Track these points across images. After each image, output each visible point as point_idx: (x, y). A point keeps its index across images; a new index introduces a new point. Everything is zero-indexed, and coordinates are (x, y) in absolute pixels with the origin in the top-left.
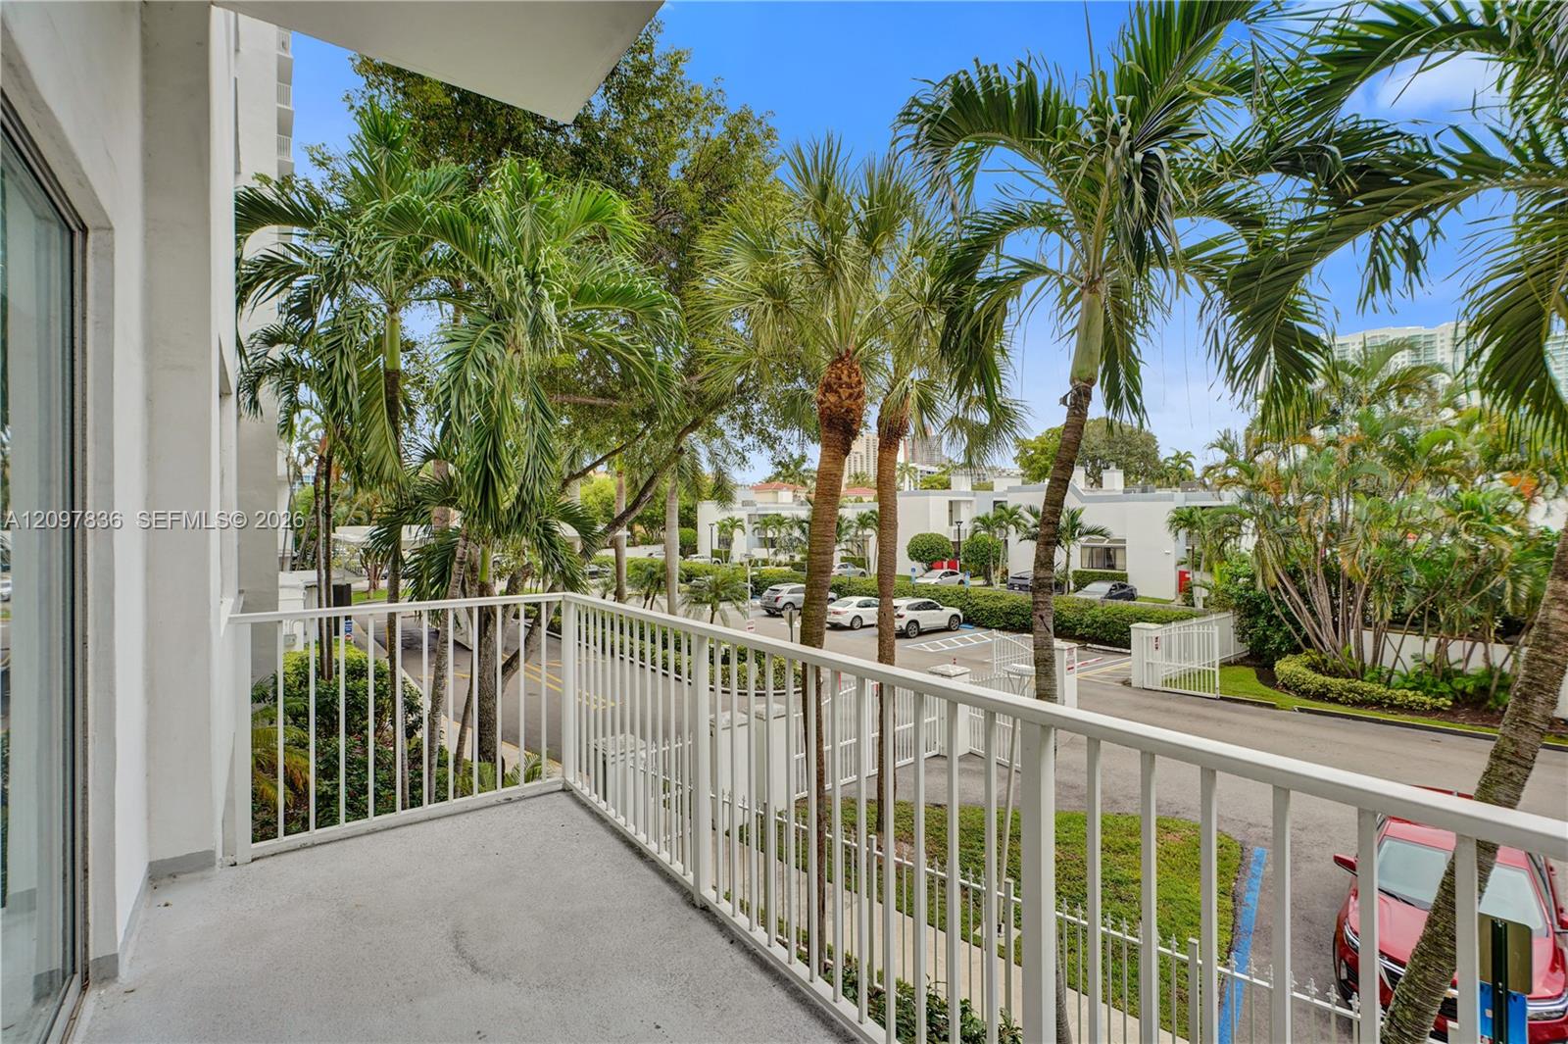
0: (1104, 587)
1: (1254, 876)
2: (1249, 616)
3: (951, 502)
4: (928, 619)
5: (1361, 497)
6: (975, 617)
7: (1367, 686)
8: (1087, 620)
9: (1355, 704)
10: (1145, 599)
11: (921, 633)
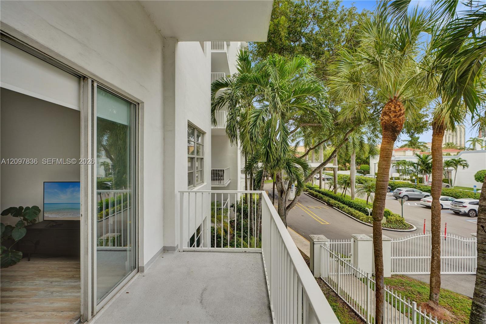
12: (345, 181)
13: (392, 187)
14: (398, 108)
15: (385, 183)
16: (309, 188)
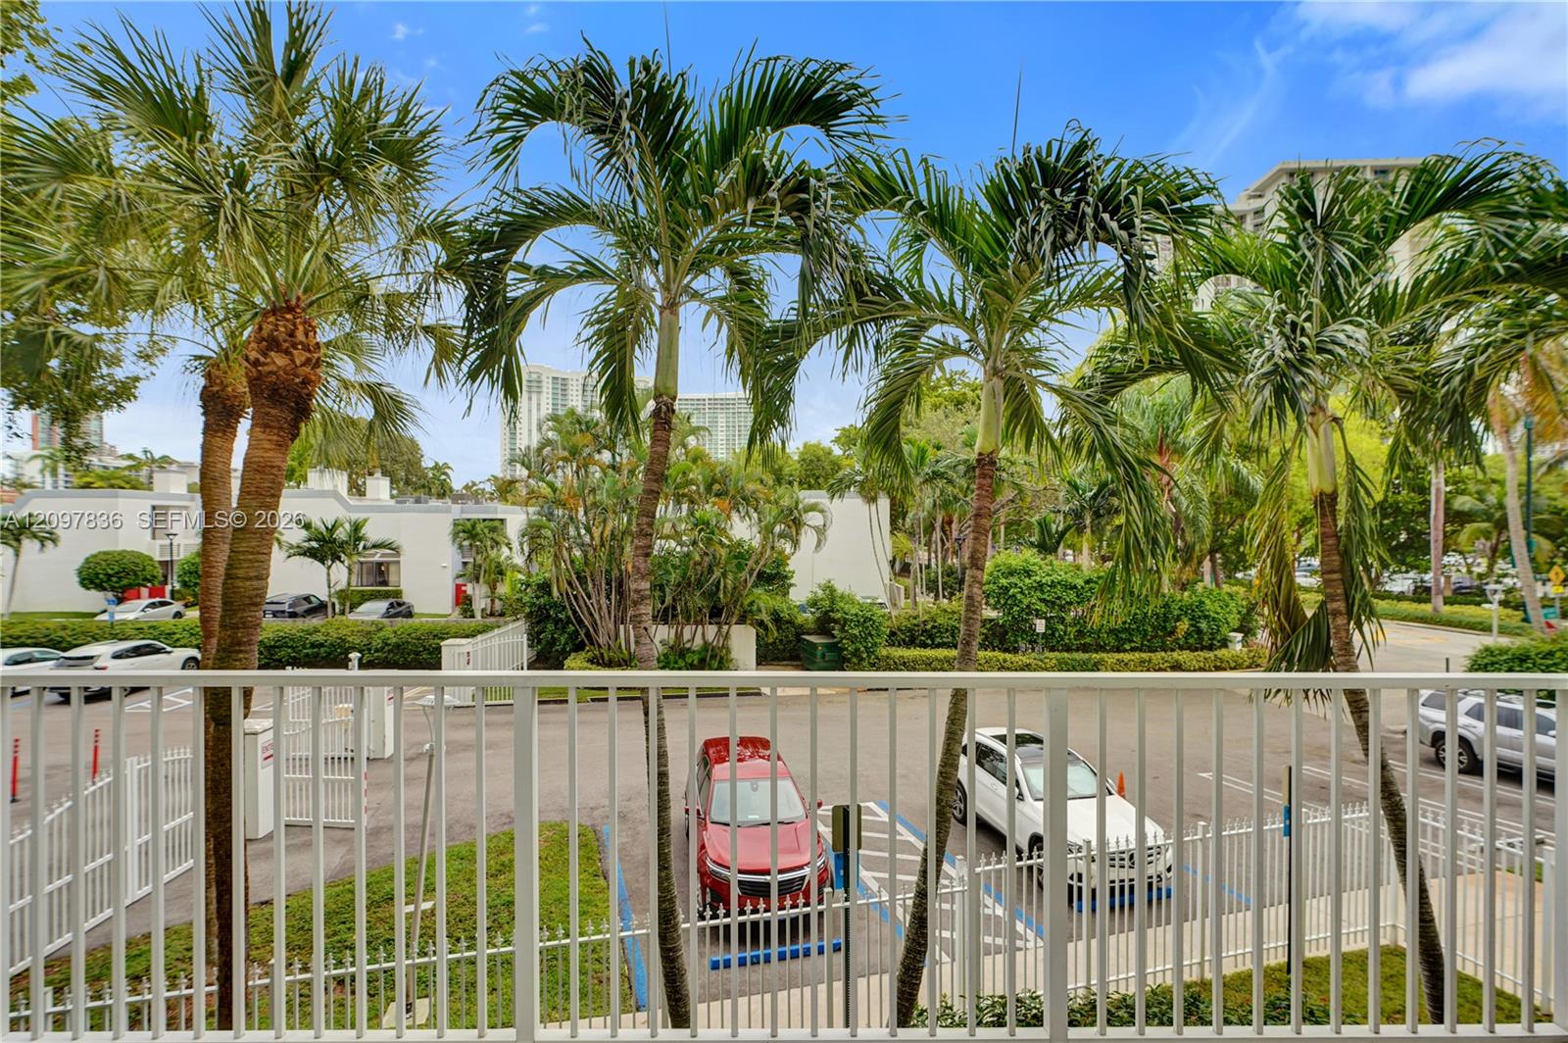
0: (382, 606)
1: (610, 851)
2: (537, 622)
3: (154, 508)
8: (377, 643)
10: (423, 615)
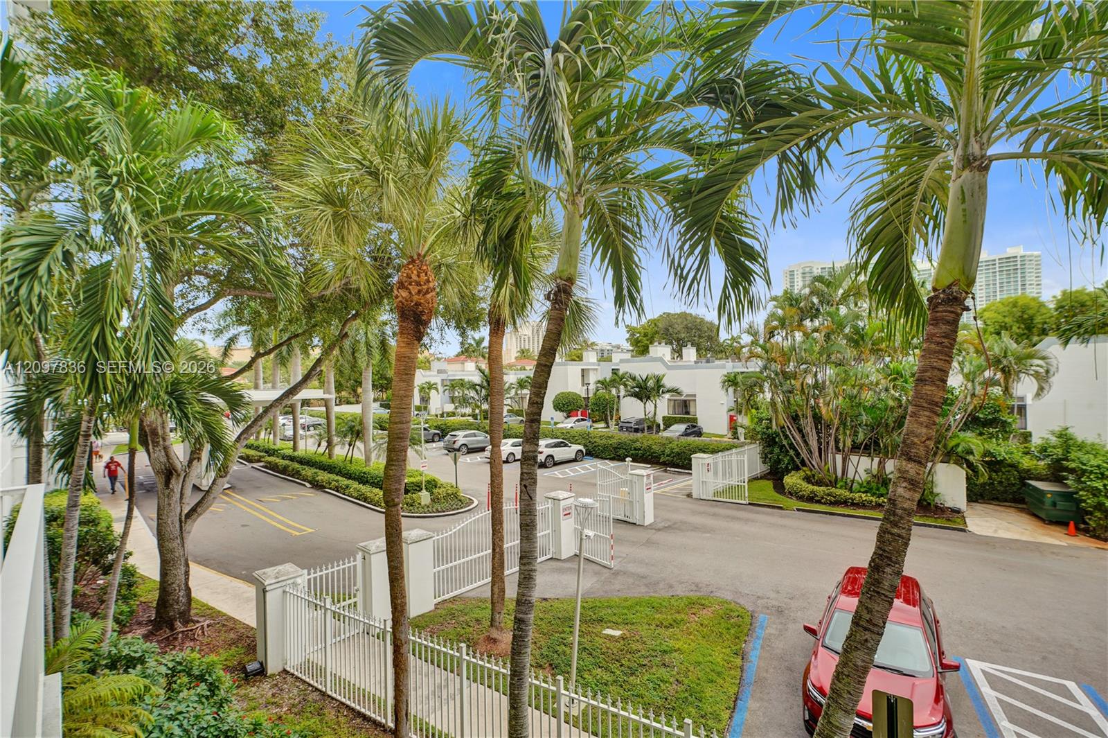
0: (681, 428)
1: (758, 638)
2: (769, 446)
3: (583, 370)
4: (560, 454)
5: (833, 365)
6: (594, 451)
7: (838, 492)
8: (668, 451)
9: (832, 504)
10: (709, 435)
11: (556, 464)
12: (351, 429)
13: (442, 430)
14: (423, 277)
15: (405, 426)
16: (267, 452)
